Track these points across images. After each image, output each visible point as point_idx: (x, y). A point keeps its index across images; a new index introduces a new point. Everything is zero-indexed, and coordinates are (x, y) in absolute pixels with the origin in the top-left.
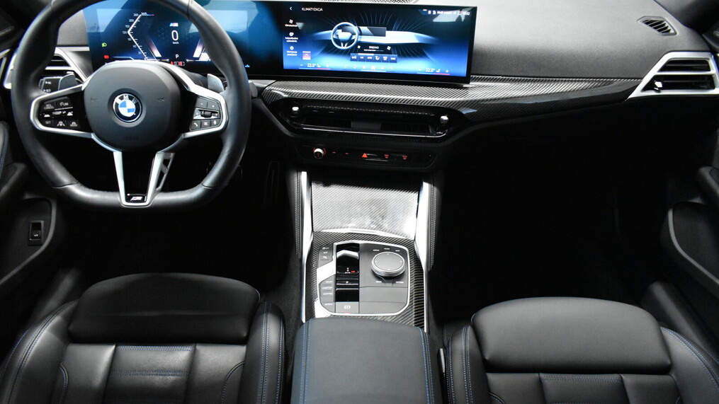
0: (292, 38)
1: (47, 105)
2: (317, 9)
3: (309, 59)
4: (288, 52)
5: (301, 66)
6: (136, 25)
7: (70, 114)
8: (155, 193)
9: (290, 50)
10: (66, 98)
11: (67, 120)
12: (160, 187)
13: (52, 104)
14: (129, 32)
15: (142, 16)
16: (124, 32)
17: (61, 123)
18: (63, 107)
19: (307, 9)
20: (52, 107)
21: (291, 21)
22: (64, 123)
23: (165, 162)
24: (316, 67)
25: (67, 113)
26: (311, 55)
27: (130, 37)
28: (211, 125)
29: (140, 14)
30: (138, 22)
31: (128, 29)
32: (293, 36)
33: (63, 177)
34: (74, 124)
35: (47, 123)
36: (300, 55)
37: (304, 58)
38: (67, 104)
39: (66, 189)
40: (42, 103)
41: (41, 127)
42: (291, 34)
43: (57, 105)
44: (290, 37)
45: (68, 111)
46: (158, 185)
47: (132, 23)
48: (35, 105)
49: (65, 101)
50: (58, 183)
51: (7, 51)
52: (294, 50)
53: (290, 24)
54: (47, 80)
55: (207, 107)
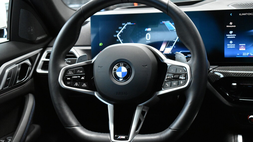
0: (231, 35)
1: (70, 72)
2: (251, 14)
3: (244, 49)
4: (228, 45)
5: (238, 55)
6: (123, 31)
7: (83, 78)
8: (135, 134)
9: (230, 44)
10: (81, 67)
11: (80, 82)
12: (138, 131)
13: (73, 71)
14: (118, 36)
15: (128, 25)
16: (115, 36)
17: (76, 84)
18: (79, 73)
19: (243, 14)
20: (73, 73)
21: (231, 23)
22: (78, 84)
23: (143, 113)
24: (249, 55)
25: (81, 77)
26: (246, 47)
27: (118, 39)
28: (178, 85)
29: (126, 23)
30: (124, 29)
31: (117, 34)
32: (232, 34)
33: (73, 121)
34: (84, 85)
35: (68, 83)
36: (238, 47)
37: (240, 49)
38: (81, 72)
39: (74, 129)
40: (67, 71)
41: (64, 86)
42: (231, 32)
43: (75, 72)
44: (230, 34)
45: (81, 76)
46: (137, 129)
47: (121, 29)
48: (62, 71)
49: (80, 70)
50: (70, 124)
51: (41, 49)
52: (233, 44)
53: (230, 25)
54: (68, 60)
55: (176, 72)
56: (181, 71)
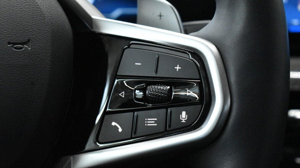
55: (156, 72)
56: (178, 68)
